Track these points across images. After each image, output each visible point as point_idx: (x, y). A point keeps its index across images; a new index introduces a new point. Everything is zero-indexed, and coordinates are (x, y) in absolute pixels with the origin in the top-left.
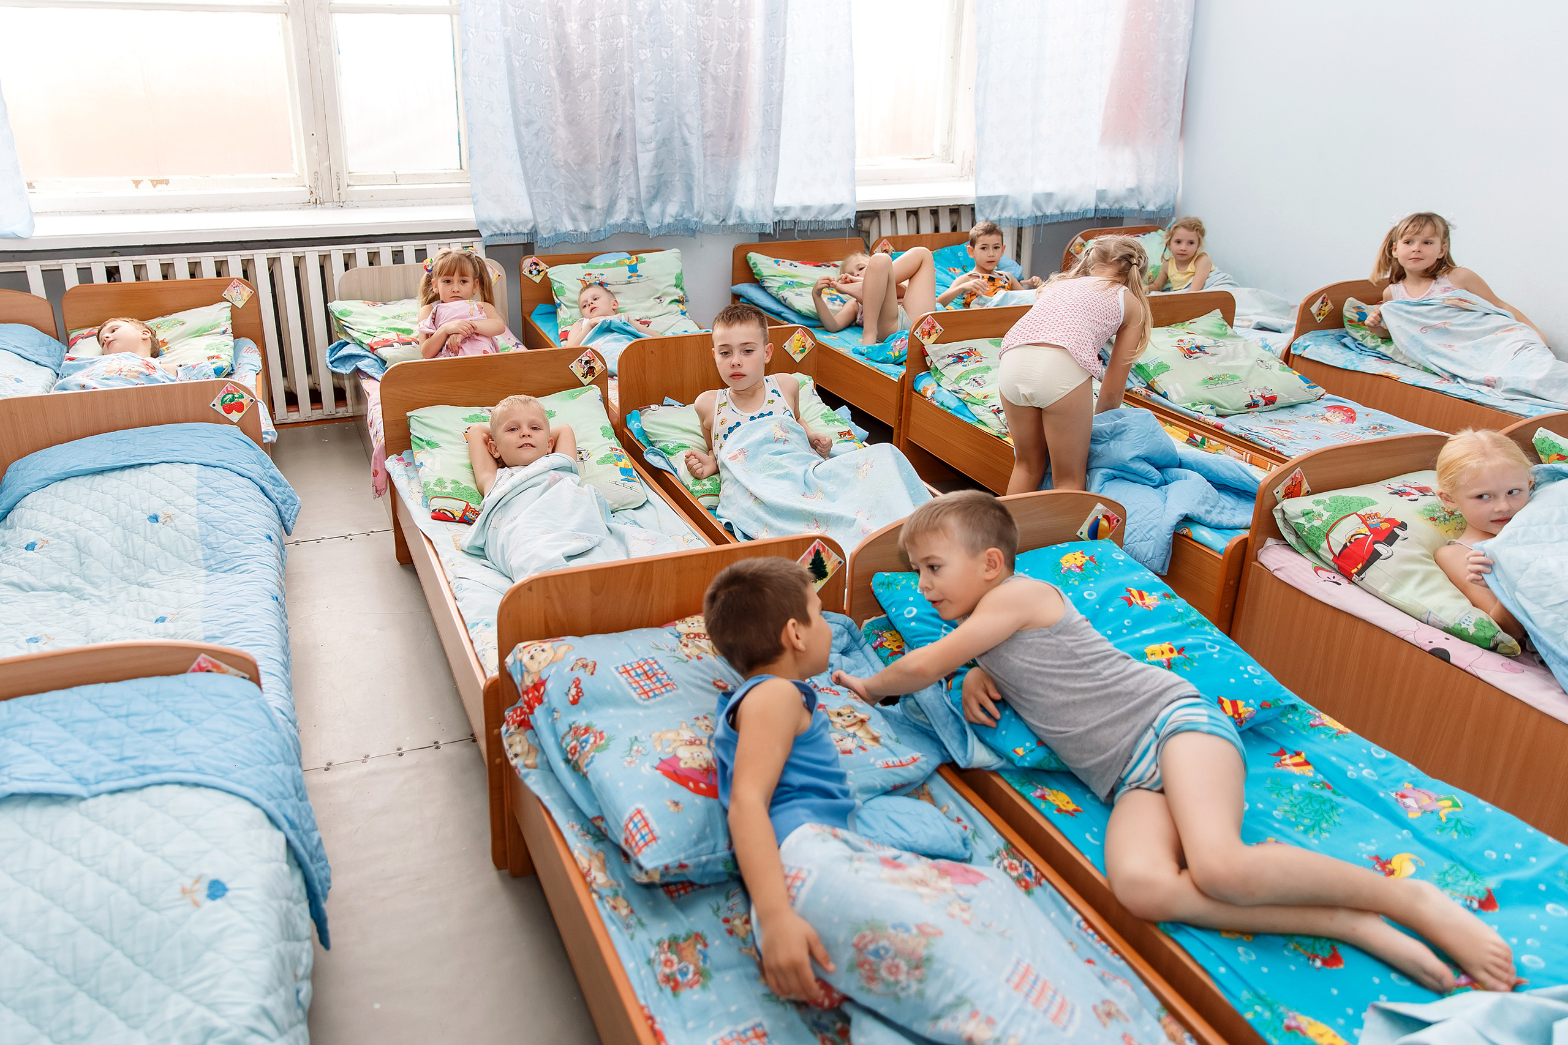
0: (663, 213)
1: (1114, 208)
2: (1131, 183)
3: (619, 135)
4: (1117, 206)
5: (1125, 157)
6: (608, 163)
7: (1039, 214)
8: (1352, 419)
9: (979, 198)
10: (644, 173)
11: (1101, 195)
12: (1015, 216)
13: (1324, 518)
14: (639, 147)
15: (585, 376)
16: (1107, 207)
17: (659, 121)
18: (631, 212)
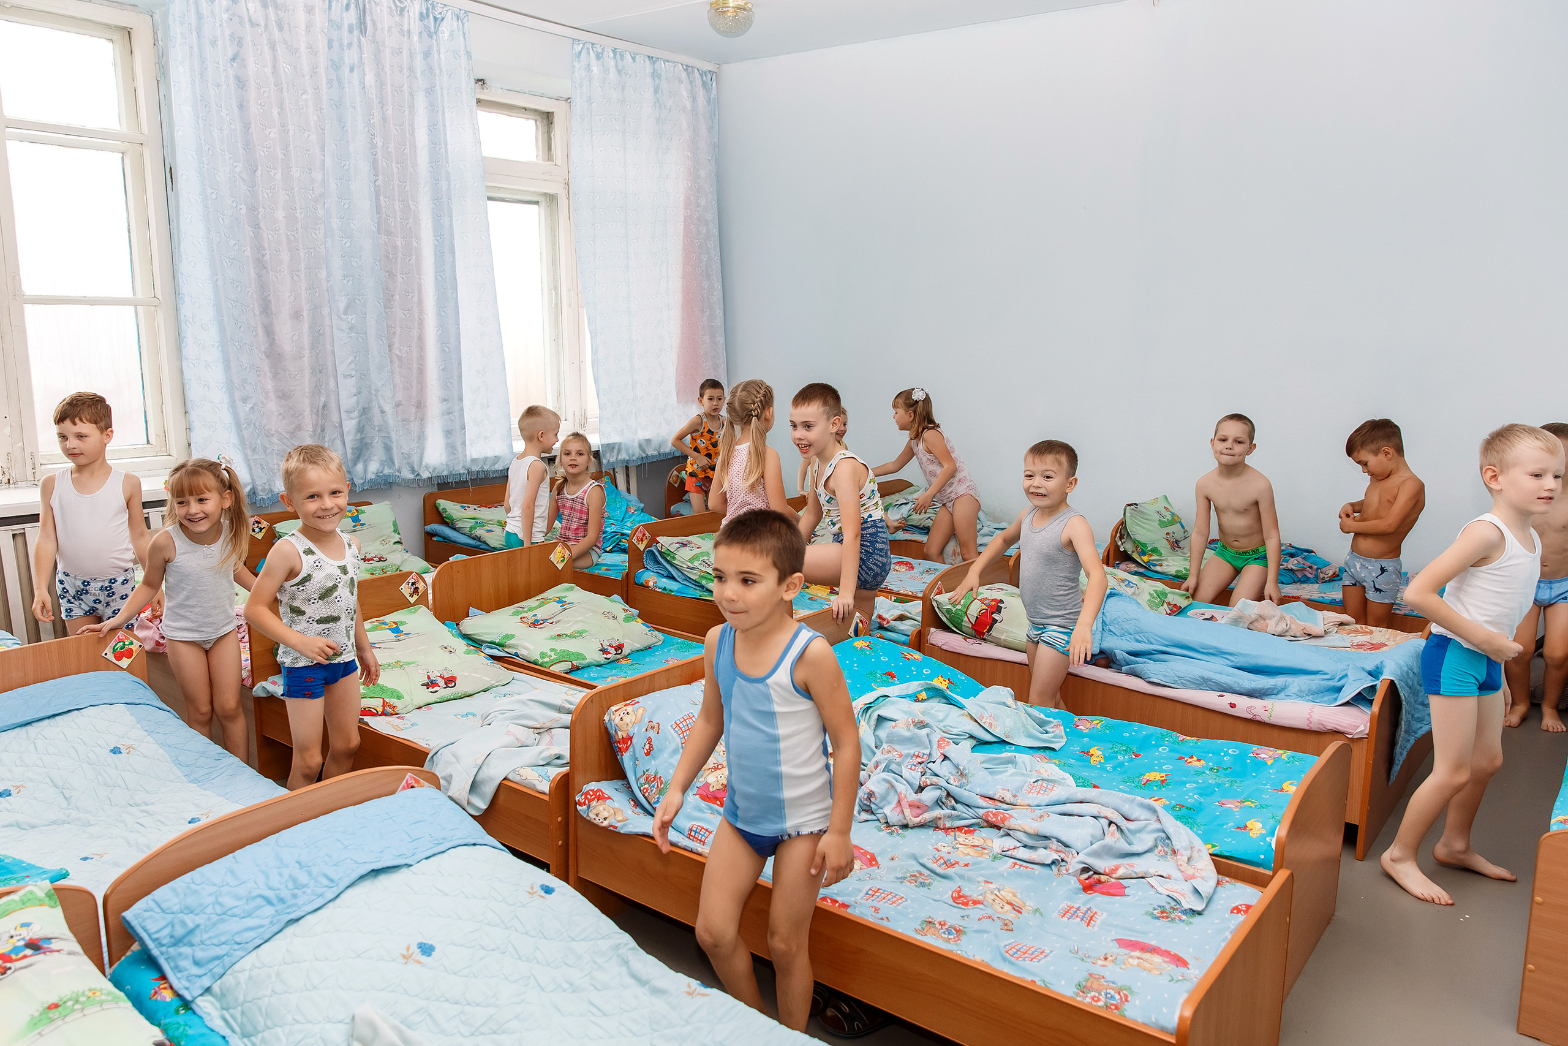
3: (324, 406)
7: (644, 455)
10: (349, 439)
12: (625, 458)
14: (344, 415)
15: (412, 596)
17: (359, 394)
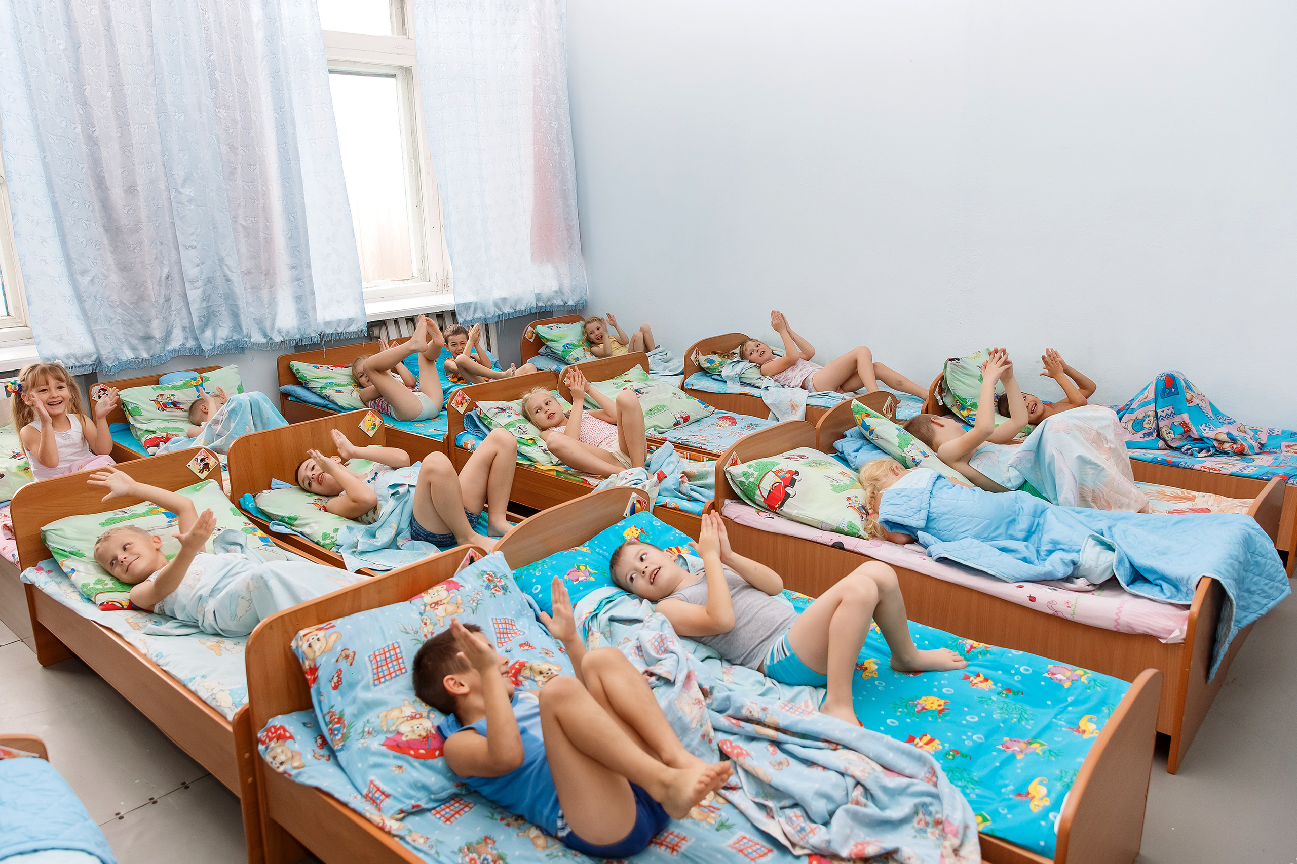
0: (215, 337)
1: (547, 305)
2: (555, 286)
3: (167, 278)
4: (549, 303)
5: (549, 269)
6: (162, 300)
7: (501, 313)
8: (735, 423)
9: (458, 305)
10: (194, 307)
11: (538, 297)
12: (483, 316)
13: (755, 476)
14: (187, 285)
15: (201, 471)
16: (543, 305)
17: (203, 264)
18: (186, 338)
